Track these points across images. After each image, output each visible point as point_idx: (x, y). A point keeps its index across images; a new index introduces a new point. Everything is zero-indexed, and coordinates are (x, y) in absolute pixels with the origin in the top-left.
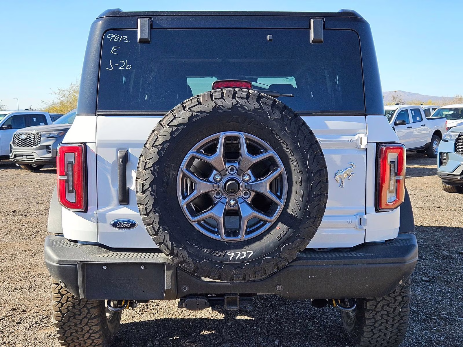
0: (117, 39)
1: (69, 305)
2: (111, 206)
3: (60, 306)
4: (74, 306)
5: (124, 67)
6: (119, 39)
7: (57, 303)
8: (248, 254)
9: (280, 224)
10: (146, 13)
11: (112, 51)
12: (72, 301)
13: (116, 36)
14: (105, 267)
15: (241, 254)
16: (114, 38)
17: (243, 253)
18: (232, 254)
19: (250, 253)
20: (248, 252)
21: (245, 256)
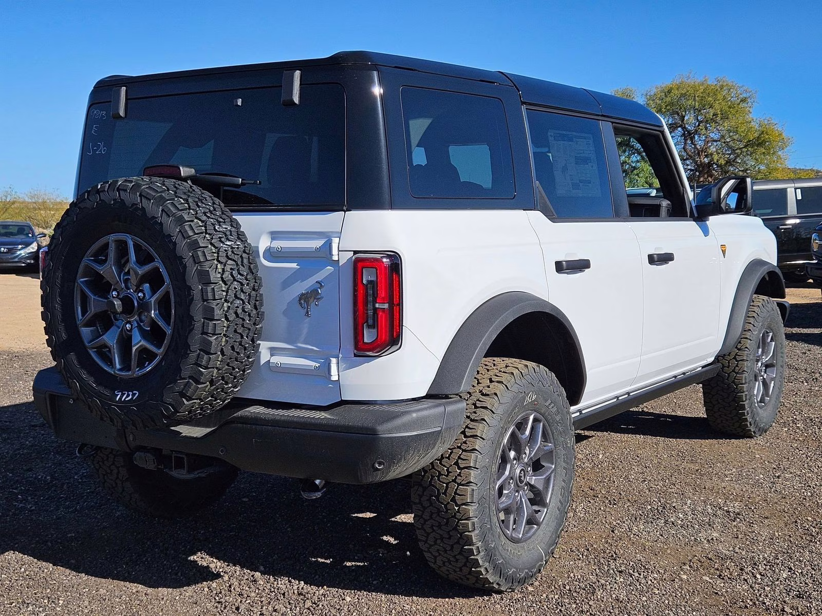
8: (134, 394)
17: (129, 393)
18: (120, 393)
19: (136, 393)
20: (134, 392)
21: (130, 397)
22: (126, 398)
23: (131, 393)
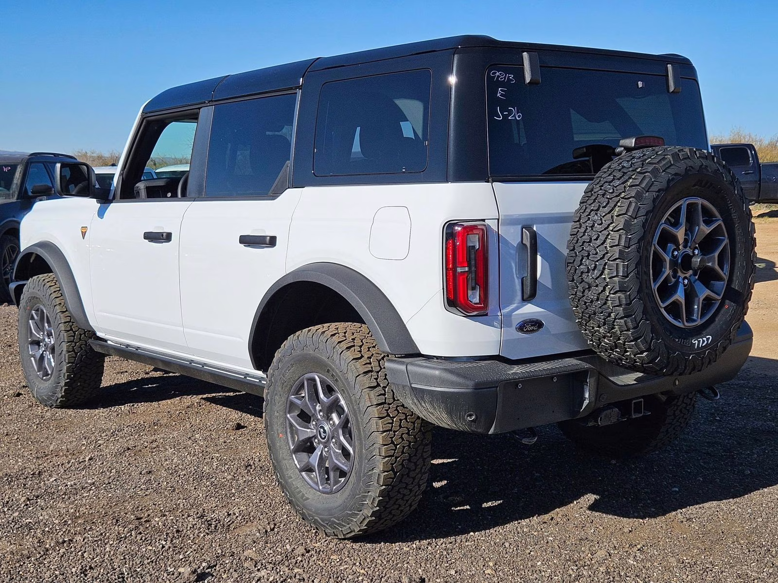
0: (502, 78)
1: (405, 458)
2: (514, 304)
3: (393, 462)
4: (409, 460)
5: (514, 116)
6: (505, 78)
7: (387, 458)
8: (708, 339)
9: (727, 301)
10: (528, 45)
11: (498, 95)
12: (409, 452)
13: (501, 74)
14: (520, 386)
15: (703, 340)
16: (498, 77)
17: (704, 339)
18: (696, 341)
19: (709, 338)
20: (707, 337)
21: (706, 342)
22: (702, 344)
23: (705, 339)
